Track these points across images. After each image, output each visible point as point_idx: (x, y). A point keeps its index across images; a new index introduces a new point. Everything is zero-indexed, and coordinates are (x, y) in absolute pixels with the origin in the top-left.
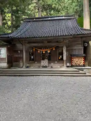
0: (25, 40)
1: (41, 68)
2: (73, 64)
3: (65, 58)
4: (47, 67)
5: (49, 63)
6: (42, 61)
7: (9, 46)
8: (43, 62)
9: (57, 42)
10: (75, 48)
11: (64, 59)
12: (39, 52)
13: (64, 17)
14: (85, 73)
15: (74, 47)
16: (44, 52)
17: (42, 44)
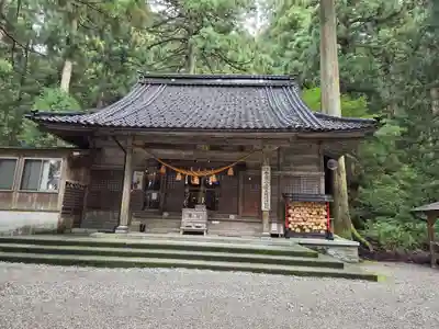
0: (134, 137)
1: (181, 235)
2: (290, 226)
3: (266, 205)
4: (202, 233)
5: (210, 218)
6: (186, 212)
7: (76, 154)
8: (190, 215)
9: (242, 149)
10: (298, 173)
11: (263, 208)
12: (179, 178)
13: (261, 81)
14: (340, 266)
15: (295, 170)
16: (196, 181)
17: (191, 153)
